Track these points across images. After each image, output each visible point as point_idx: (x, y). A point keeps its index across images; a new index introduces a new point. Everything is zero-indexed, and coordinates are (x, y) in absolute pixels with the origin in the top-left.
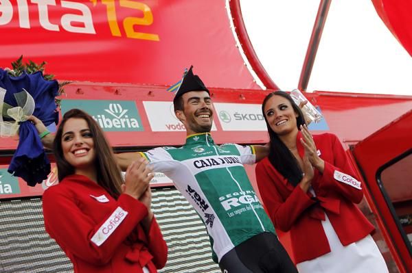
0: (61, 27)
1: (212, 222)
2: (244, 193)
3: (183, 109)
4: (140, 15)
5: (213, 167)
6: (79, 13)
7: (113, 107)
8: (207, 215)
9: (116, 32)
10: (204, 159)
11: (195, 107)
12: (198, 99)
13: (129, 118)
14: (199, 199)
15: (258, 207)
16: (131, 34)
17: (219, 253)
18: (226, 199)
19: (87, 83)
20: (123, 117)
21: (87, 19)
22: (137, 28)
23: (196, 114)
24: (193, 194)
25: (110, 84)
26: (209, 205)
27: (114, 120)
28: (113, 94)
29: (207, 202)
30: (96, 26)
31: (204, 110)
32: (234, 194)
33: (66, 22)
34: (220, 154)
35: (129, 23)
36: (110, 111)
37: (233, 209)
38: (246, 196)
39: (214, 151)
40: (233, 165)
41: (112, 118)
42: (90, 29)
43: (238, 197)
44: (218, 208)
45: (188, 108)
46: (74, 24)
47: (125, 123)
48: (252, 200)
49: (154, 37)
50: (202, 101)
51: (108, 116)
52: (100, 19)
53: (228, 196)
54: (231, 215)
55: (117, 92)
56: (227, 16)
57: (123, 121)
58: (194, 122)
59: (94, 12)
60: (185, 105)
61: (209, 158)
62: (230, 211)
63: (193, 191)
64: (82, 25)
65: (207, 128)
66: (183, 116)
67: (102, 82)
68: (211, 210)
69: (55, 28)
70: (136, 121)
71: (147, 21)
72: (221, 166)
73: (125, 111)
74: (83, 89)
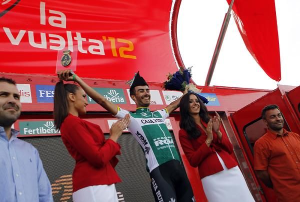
0: (88, 52)
1: (148, 151)
2: (166, 138)
3: (135, 95)
4: (127, 46)
5: (151, 124)
6: (97, 45)
7: (112, 92)
8: (146, 148)
9: (115, 54)
10: (146, 119)
11: (141, 94)
12: (143, 90)
13: (120, 97)
14: (143, 139)
15: (172, 146)
16: (122, 55)
17: (151, 168)
18: (157, 140)
19: (99, 79)
20: (116, 97)
21: (101, 47)
22: (126, 53)
23: (142, 98)
24: (140, 136)
25: (111, 80)
26: (148, 142)
27: (112, 98)
28: (111, 85)
29: (147, 141)
30: (105, 51)
31: (146, 96)
32: (161, 138)
33: (91, 49)
34: (154, 117)
35: (122, 50)
36: (110, 94)
37: (160, 146)
38: (167, 140)
39: (152, 115)
40: (161, 123)
41: (111, 97)
42: (102, 53)
43: (163, 140)
44: (153, 145)
45: (138, 94)
46: (95, 50)
47: (118, 100)
48: (170, 142)
49: (134, 57)
50: (145, 91)
51: (109, 96)
52: (108, 48)
53: (158, 139)
54: (159, 149)
55: (114, 84)
56: (171, 47)
57: (116, 98)
58: (141, 101)
59: (104, 44)
60: (136, 93)
61: (149, 119)
62: (158, 147)
63: (140, 134)
64: (98, 51)
65: (148, 105)
66: (135, 98)
67: (107, 79)
68: (148, 145)
69: (86, 52)
70: (123, 99)
71: (130, 49)
72: (155, 123)
73: (118, 94)
74: (97, 82)
